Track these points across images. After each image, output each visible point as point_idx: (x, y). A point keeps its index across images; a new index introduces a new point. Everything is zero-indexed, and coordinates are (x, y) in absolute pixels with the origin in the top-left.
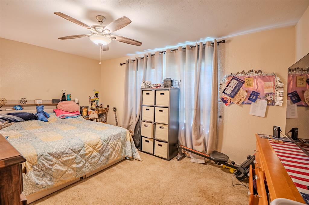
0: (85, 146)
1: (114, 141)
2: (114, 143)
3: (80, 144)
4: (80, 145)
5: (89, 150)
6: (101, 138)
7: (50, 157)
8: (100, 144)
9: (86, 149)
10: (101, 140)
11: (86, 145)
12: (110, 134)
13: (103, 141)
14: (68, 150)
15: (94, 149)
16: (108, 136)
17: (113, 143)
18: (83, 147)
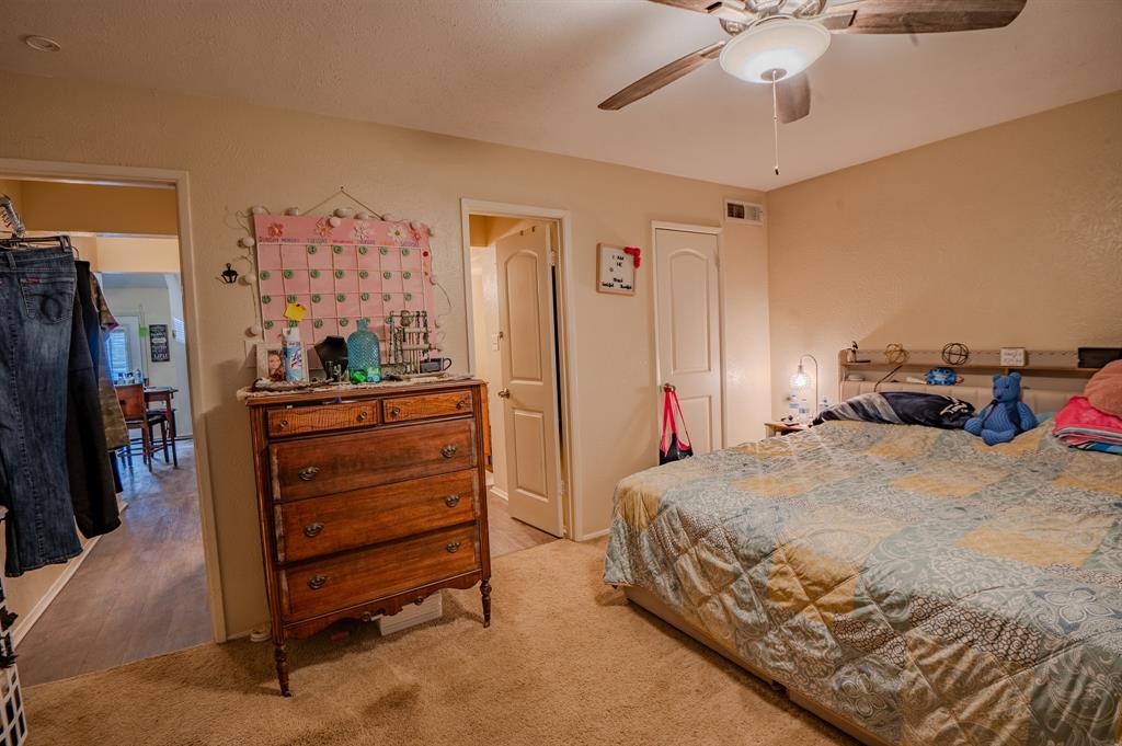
0: (774, 558)
1: (955, 647)
2: (945, 653)
3: (759, 537)
4: (758, 540)
5: (782, 583)
6: (864, 570)
7: (678, 525)
8: (843, 592)
9: (774, 568)
10: (857, 580)
11: (780, 554)
12: (944, 588)
13: (863, 589)
14: (718, 533)
15: (814, 596)
16: (916, 586)
17: (935, 650)
18: (766, 555)
